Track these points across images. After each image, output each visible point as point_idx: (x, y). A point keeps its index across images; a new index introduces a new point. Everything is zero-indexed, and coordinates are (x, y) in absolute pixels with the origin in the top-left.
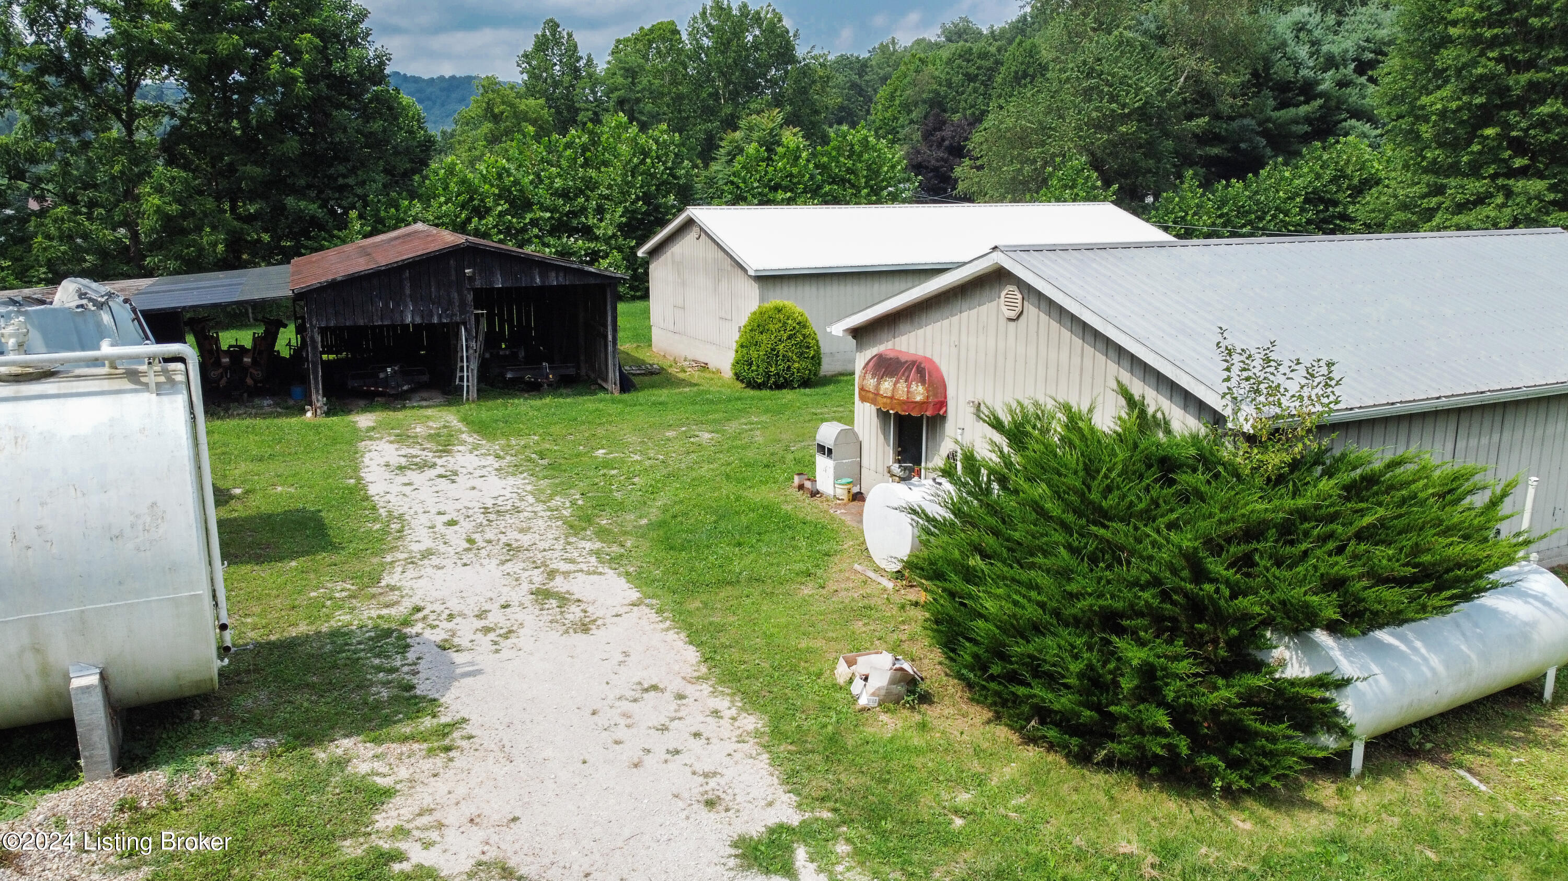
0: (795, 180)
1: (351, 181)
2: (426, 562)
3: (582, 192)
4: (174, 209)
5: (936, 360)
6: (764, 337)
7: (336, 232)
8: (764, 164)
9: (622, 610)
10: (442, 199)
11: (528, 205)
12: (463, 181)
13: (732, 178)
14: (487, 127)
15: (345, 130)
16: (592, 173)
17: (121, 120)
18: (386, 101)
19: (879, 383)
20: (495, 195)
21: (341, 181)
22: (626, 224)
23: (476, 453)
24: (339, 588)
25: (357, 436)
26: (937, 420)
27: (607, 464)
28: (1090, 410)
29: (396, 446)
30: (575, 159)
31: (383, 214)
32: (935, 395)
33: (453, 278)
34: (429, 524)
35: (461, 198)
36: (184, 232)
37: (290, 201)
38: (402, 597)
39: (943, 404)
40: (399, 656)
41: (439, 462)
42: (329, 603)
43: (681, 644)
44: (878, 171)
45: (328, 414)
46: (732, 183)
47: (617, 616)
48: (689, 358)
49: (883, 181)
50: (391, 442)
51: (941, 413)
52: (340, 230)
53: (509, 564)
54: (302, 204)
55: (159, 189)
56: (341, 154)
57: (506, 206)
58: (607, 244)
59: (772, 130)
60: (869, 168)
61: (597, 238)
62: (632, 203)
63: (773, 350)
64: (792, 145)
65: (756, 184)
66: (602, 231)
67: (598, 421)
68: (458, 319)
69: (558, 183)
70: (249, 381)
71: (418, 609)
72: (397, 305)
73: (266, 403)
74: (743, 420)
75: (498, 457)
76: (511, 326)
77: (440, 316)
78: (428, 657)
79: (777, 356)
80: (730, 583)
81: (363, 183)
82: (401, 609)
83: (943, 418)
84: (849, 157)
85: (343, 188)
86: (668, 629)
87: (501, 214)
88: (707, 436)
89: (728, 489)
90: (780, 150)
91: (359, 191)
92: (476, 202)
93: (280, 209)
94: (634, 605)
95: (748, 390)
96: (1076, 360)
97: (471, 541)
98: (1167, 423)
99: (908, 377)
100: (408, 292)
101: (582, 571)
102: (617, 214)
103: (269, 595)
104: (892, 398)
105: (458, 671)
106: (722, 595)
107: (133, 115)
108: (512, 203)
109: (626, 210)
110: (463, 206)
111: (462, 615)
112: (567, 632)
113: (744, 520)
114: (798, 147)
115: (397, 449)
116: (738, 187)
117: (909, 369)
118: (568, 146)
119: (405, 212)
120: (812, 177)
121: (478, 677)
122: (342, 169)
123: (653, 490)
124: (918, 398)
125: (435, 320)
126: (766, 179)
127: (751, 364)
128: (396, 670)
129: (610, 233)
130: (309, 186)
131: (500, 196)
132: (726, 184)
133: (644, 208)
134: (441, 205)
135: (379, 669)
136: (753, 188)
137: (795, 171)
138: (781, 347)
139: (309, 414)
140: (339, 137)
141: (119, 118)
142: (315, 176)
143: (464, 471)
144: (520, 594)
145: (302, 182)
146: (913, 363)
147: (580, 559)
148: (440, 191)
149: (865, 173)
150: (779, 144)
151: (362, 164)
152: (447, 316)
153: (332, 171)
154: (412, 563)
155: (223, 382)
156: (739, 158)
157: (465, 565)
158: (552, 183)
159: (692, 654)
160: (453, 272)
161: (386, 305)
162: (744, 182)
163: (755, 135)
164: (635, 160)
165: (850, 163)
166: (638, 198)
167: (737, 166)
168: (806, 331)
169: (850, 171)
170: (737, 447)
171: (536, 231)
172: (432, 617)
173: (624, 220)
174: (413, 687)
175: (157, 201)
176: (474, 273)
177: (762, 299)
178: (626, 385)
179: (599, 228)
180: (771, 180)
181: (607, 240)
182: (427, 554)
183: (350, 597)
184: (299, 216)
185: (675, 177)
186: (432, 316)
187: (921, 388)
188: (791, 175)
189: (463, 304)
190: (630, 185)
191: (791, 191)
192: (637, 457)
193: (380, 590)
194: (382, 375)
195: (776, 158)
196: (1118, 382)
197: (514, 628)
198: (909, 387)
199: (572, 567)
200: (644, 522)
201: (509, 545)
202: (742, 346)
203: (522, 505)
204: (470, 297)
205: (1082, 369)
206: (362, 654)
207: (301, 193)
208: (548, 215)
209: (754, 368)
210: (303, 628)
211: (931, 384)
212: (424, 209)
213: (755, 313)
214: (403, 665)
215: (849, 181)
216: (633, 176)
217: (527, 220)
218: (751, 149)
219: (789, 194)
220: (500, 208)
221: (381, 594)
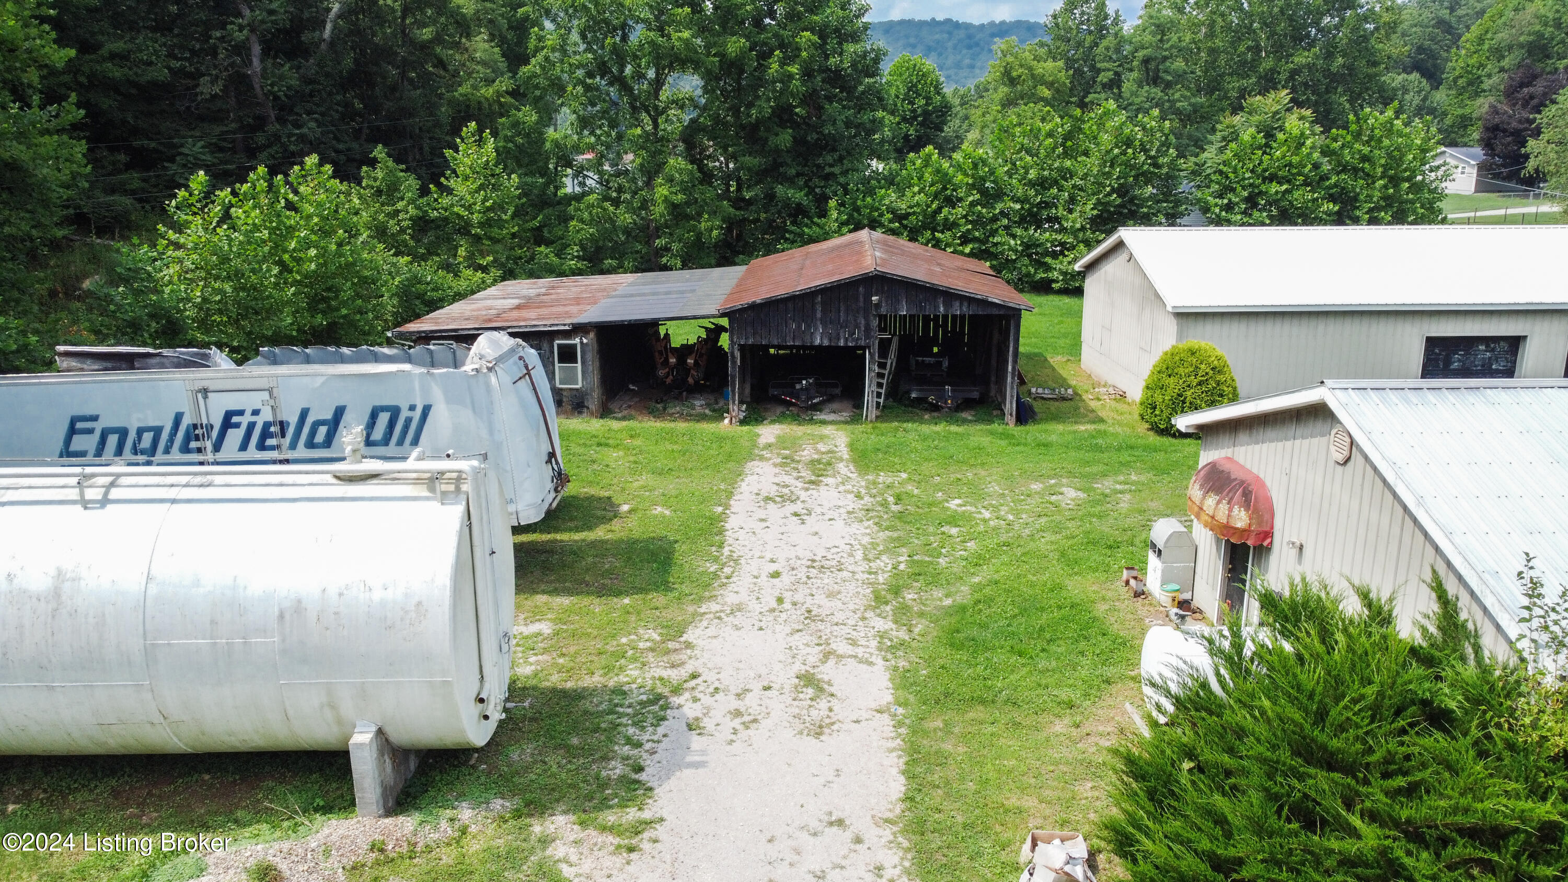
0: (1295, 171)
1: (837, 170)
2: (731, 618)
3: (1056, 182)
4: (680, 198)
5: (1268, 483)
6: (1172, 380)
7: (816, 220)
8: (1260, 152)
9: (865, 715)
10: (916, 189)
11: (999, 195)
12: (938, 171)
13: (1221, 167)
14: (1004, 90)
15: (834, 123)
16: (1068, 163)
17: (650, 115)
18: (879, 92)
19: (1204, 497)
20: (967, 184)
21: (828, 170)
22: (1097, 216)
23: (841, 488)
24: (646, 637)
25: (752, 453)
26: (1263, 550)
27: (953, 520)
28: (1391, 600)
29: (777, 470)
30: (1054, 150)
31: (859, 203)
32: (1260, 524)
33: (861, 304)
34: (755, 574)
35: (933, 189)
36: (688, 218)
37: (780, 190)
38: (690, 658)
39: (1269, 534)
40: (651, 729)
41: (803, 495)
42: (630, 653)
43: (894, 771)
44: (1401, 159)
45: (743, 422)
46: (1221, 172)
47: (857, 722)
48: (1110, 382)
49: (1405, 170)
50: (775, 465)
51: (1265, 544)
52: (819, 217)
53: (797, 636)
54: (790, 192)
55: (671, 180)
56: (828, 144)
57: (978, 196)
58: (1076, 237)
59: (1277, 113)
60: (1390, 155)
61: (1063, 230)
62: (1106, 196)
63: (1180, 395)
64: (1296, 132)
65: (1248, 175)
66: (1070, 224)
67: (972, 461)
68: (863, 343)
69: (1032, 174)
70: (690, 380)
71: (694, 676)
72: (808, 327)
73: (697, 403)
74: (1121, 478)
75: (859, 496)
76: (945, 332)
77: (846, 340)
78: (672, 736)
79: (1184, 402)
80: (983, 702)
81: (845, 173)
82: (683, 671)
83: (1269, 549)
84: (1368, 142)
85: (828, 177)
86: (891, 751)
87: (973, 204)
88: (1071, 493)
89: (1056, 571)
90: (1281, 136)
91: (842, 180)
92: (948, 192)
93: (771, 197)
94: (878, 711)
95: (1151, 433)
96: (1396, 530)
97: (780, 600)
98: (1477, 636)
99: (1231, 499)
100: (819, 315)
101: (856, 657)
102: (1089, 209)
103: (589, 635)
104: (1213, 517)
105: (689, 759)
106: (971, 715)
107: (659, 112)
108: (984, 192)
109: (1099, 202)
110: (936, 196)
111: (726, 691)
112: (801, 733)
113: (1044, 618)
114: (1302, 134)
115: (776, 475)
116: (1227, 177)
117: (1234, 490)
118: (1050, 134)
119: (881, 200)
120: (1316, 166)
121: (701, 771)
122: (829, 159)
123: (978, 561)
124: (1239, 525)
125: (842, 343)
126: (1259, 170)
127: (1155, 408)
128: (639, 745)
129: (1078, 226)
130: (798, 175)
131: (973, 186)
132: (1215, 172)
133: (1119, 201)
134: (915, 194)
135: (629, 741)
136: (1243, 179)
137: (1295, 159)
138: (1189, 393)
139: (727, 421)
140: (828, 129)
141: (648, 112)
142: (805, 165)
143: (819, 510)
144: (785, 677)
145: (793, 172)
146: (1242, 482)
147: (862, 642)
148: (915, 180)
149: (1383, 161)
150: (1281, 129)
151: (849, 153)
152: (853, 340)
153: (820, 161)
154: (719, 618)
155: (668, 381)
156: (1233, 145)
157: (761, 629)
158: (1027, 173)
159: (897, 786)
160: (861, 299)
161: (799, 327)
162: (1235, 172)
163: (1256, 118)
164: (1116, 151)
165: (1366, 150)
166: (1113, 190)
167: (1229, 154)
168: (1221, 378)
169: (1365, 159)
170: (1093, 516)
171: (1005, 222)
172: (701, 688)
173: (1095, 212)
174: (641, 769)
175: (666, 192)
176: (880, 301)
177: (1180, 336)
178: (1024, 415)
179: (1067, 220)
180: (1265, 170)
181: (1074, 232)
182: (738, 608)
183: (652, 650)
184: (787, 203)
185: (1156, 165)
186: (839, 339)
187: (1243, 514)
188: (1290, 165)
189: (868, 329)
190: (1108, 175)
191: (1289, 182)
192: (987, 515)
193: (677, 646)
194: (798, 386)
195: (1274, 145)
196: (1434, 572)
197: (759, 717)
198: (1230, 510)
199: (850, 650)
200: (948, 602)
201: (809, 611)
202: (1148, 388)
203: (848, 561)
204: (875, 323)
205: (1400, 542)
206: (624, 720)
207: (790, 181)
208: (1018, 206)
209: (1157, 412)
210: (595, 680)
211: (1256, 510)
212: (899, 197)
213: (1166, 354)
214: (648, 741)
215: (1363, 169)
216: (1112, 166)
217: (997, 211)
218: (1246, 136)
219: (1284, 187)
220: (971, 199)
221: (675, 650)
